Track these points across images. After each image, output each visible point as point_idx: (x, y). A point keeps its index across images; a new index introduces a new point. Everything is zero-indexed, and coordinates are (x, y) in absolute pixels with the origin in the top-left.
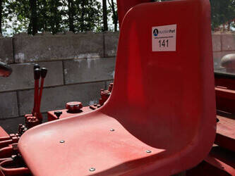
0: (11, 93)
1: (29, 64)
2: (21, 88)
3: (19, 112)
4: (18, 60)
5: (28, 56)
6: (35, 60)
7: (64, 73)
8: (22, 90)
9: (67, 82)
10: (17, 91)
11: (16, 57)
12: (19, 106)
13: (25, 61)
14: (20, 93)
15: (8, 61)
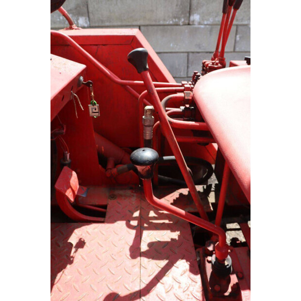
0: (182, 54)
1: (202, 26)
2: (192, 50)
3: (187, 72)
4: (193, 21)
5: (203, 18)
6: (209, 23)
7: (235, 40)
8: (193, 53)
9: (237, 49)
10: (188, 53)
11: (192, 18)
12: (188, 67)
13: (200, 24)
14: (191, 55)
15: (183, 22)
